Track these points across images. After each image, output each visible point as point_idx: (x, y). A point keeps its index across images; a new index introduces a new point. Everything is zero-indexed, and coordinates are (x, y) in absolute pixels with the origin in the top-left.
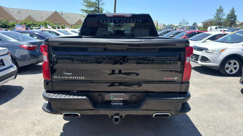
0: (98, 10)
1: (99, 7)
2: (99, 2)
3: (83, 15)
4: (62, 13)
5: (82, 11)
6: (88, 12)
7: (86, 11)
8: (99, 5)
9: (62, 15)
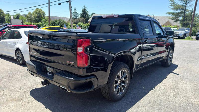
0: (185, 12)
1: (185, 9)
2: (186, 4)
3: (169, 17)
4: (154, 16)
5: (168, 14)
6: (173, 14)
7: (172, 14)
8: (186, 7)
9: (154, 17)
